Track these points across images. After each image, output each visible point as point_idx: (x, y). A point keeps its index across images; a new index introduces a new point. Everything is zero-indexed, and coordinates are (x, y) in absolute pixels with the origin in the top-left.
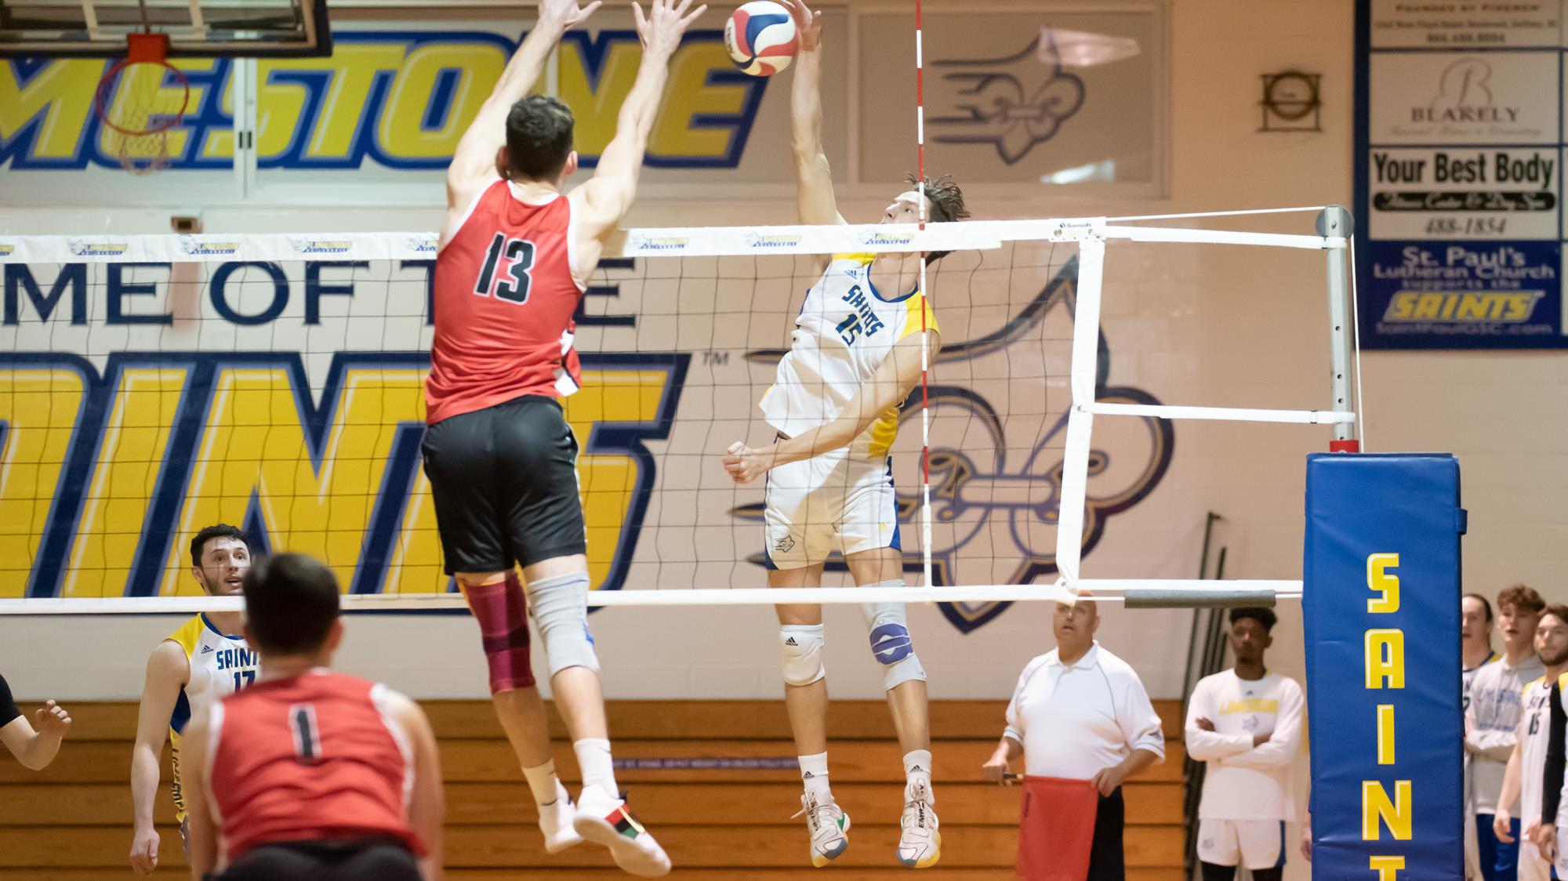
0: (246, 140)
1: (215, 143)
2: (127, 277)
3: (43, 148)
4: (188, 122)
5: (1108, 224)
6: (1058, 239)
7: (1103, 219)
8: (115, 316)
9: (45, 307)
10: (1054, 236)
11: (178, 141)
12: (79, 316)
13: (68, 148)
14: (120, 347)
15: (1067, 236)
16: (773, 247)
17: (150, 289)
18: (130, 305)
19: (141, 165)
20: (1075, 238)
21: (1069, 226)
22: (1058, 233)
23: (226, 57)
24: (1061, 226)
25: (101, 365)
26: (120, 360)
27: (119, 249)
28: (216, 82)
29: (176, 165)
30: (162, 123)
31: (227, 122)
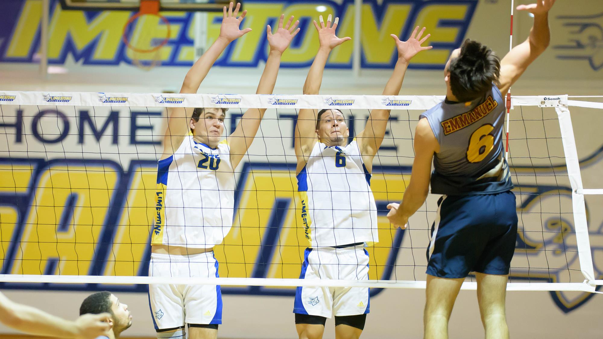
0: (201, 52)
1: (185, 53)
2: (141, 121)
3: (99, 54)
4: (170, 42)
5: (569, 99)
6: (543, 106)
7: (566, 96)
8: (133, 141)
9: (98, 135)
10: (541, 105)
11: (166, 52)
12: (115, 140)
13: (111, 55)
14: (135, 157)
15: (548, 104)
16: (397, 106)
17: (151, 128)
18: (141, 135)
19: (146, 64)
20: (552, 106)
21: (549, 99)
22: (542, 103)
23: (191, 11)
24: (545, 99)
25: (125, 166)
26: (134, 163)
27: (68, 99)
28: (186, 22)
29: (165, 64)
30: (159, 43)
31: (190, 42)
